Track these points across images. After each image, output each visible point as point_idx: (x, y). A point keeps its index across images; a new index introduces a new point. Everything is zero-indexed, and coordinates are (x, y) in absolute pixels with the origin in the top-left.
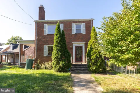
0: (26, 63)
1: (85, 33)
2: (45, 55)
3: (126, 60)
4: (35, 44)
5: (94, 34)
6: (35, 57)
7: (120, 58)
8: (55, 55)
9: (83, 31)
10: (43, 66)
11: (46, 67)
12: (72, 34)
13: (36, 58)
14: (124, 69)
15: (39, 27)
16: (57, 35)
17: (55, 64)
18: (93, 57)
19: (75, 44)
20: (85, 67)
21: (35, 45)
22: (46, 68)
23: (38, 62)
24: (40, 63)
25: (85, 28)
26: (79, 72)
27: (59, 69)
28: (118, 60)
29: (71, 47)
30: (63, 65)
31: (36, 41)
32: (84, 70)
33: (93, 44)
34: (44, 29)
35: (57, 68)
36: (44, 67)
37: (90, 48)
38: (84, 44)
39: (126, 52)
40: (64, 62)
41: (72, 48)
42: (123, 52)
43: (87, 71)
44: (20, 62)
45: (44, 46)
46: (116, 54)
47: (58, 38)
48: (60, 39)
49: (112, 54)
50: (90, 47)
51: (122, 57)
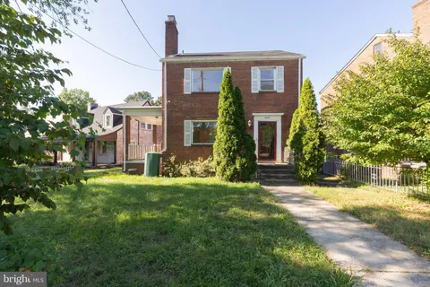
0: (146, 162)
1: (282, 91)
2: (188, 143)
3: (380, 154)
4: (163, 116)
5: (308, 95)
6: (162, 147)
7: (370, 151)
8: (223, 144)
9: (279, 85)
10: (185, 169)
11: (192, 172)
12: (253, 91)
13: (165, 149)
14: (374, 176)
15: (173, 75)
16: (226, 98)
17: (223, 163)
18: (308, 148)
19: (259, 117)
20: (285, 172)
21: (163, 119)
22: (193, 174)
23: (173, 159)
24: (176, 162)
25: (282, 79)
26: (275, 182)
27: (232, 176)
28: (365, 155)
29: (249, 125)
30: (242, 165)
31: (165, 109)
32: (284, 178)
33: (307, 119)
34: (185, 81)
35: (228, 173)
36: (189, 172)
37: (300, 128)
38: (280, 118)
39: (380, 140)
40: (244, 160)
41: (252, 127)
42: (374, 140)
43: (291, 180)
44: (127, 160)
45: (185, 121)
46: (362, 144)
47: (230, 106)
48: (233, 108)
49: (355, 143)
50: (298, 125)
51: (373, 149)
